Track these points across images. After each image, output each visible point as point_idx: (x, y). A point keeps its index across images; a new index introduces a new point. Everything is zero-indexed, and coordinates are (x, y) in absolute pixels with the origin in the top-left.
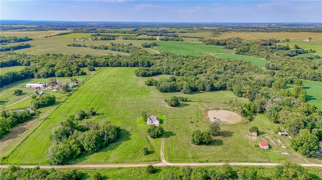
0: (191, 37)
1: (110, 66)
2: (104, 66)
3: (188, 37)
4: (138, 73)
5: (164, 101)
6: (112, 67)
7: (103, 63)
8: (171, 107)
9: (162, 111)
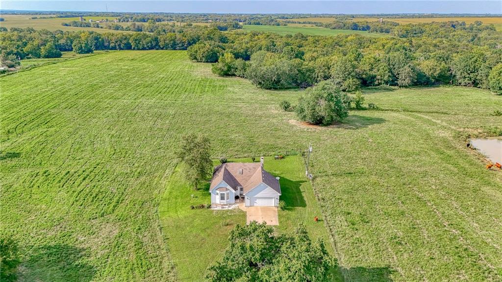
0: (300, 23)
1: (134, 49)
2: (121, 49)
3: (295, 23)
4: (196, 52)
5: (276, 109)
6: (139, 49)
7: (117, 42)
8: (311, 127)
9: (279, 141)
